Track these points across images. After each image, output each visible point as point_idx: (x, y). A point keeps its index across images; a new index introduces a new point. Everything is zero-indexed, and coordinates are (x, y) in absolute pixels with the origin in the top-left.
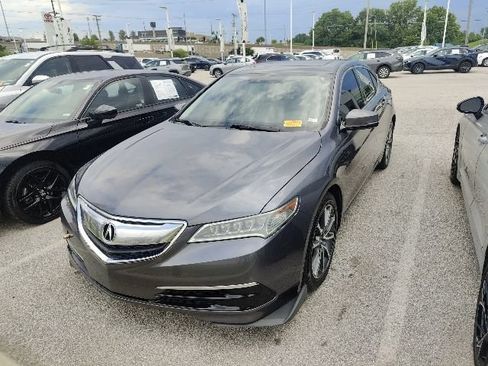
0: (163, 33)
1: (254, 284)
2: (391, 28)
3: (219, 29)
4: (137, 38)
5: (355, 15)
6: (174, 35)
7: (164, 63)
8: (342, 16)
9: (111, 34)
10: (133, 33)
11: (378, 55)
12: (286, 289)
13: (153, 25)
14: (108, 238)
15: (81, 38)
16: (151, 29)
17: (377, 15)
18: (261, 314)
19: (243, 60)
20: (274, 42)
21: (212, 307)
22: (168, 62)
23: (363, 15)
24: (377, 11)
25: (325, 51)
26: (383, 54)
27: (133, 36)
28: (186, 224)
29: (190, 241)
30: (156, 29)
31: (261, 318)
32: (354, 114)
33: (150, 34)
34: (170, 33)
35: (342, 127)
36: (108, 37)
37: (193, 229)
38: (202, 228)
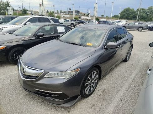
0: (72, 12)
1: (61, 93)
2: (148, 15)
3: (90, 12)
4: (65, 13)
5: (135, 10)
6: (75, 12)
7: (70, 21)
8: (131, 10)
9: (58, 11)
10: (64, 11)
11: (139, 24)
12: (73, 95)
13: (70, 9)
14: (24, 72)
15: (49, 12)
16: (69, 10)
17: (143, 10)
18: (64, 102)
19: (94, 22)
20: (107, 17)
21: (49, 98)
22: (71, 21)
23: (138, 10)
24: (143, 9)
25: (122, 21)
26: (141, 24)
27: (64, 12)
28: (44, 71)
29: (45, 76)
30: (71, 10)
31: (64, 104)
32: (110, 43)
33: (69, 12)
34: (74, 12)
35: (105, 47)
36: (57, 12)
37: (46, 73)
38: (48, 73)
